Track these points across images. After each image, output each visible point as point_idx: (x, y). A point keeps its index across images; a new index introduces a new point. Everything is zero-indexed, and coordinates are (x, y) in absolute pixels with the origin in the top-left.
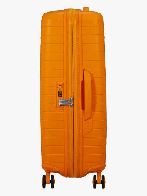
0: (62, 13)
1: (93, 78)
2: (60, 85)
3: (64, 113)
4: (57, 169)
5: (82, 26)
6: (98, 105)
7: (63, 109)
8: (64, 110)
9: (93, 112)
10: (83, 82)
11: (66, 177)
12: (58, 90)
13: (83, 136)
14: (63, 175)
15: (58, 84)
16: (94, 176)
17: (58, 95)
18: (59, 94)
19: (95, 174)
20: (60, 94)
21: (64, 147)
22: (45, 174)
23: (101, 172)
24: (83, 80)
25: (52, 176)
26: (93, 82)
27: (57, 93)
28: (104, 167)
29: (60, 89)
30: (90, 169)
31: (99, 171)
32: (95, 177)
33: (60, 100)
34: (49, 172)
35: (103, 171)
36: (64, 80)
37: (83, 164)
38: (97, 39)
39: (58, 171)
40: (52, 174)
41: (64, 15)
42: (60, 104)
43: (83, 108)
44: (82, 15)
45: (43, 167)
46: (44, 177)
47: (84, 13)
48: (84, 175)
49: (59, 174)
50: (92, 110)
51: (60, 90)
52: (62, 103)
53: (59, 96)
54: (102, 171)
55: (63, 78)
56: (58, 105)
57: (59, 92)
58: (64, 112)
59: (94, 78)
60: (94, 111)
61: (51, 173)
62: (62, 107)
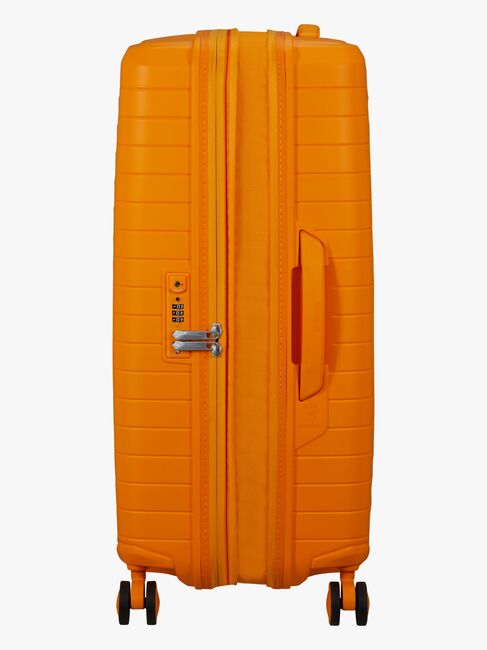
0: (186, 45)
1: (330, 258)
2: (178, 284)
3: (190, 377)
4: (167, 561)
5: (296, 88)
6: (346, 350)
7: (188, 361)
8: (190, 364)
9: (328, 373)
10: (297, 272)
11: (197, 588)
12: (171, 300)
13: (295, 451)
14: (187, 580)
15: (173, 279)
16: (331, 583)
17: (170, 316)
18: (174, 313)
19: (336, 577)
20: (177, 315)
21: (191, 488)
22: (127, 576)
23: (353, 572)
24: (297, 265)
25: (152, 585)
26: (329, 272)
27: (170, 310)
28: (364, 555)
29: (180, 296)
30: (317, 561)
31: (347, 568)
32: (334, 586)
33: (178, 334)
34: (140, 570)
35: (360, 567)
36: (190, 265)
37: (294, 545)
38: (344, 130)
39: (171, 566)
40: (150, 576)
41: (190, 53)
42: (178, 345)
43: (297, 358)
44: (296, 51)
45: (123, 554)
46: (125, 586)
47: (301, 44)
48: (298, 580)
49: (174, 579)
50: (327, 366)
51: (178, 299)
52: (182, 343)
53: (174, 320)
54: (357, 566)
55: (190, 259)
56: (172, 348)
57: (174, 306)
58: (190, 372)
59: (336, 261)
60: (332, 369)
61: (147, 573)
62: (187, 355)
